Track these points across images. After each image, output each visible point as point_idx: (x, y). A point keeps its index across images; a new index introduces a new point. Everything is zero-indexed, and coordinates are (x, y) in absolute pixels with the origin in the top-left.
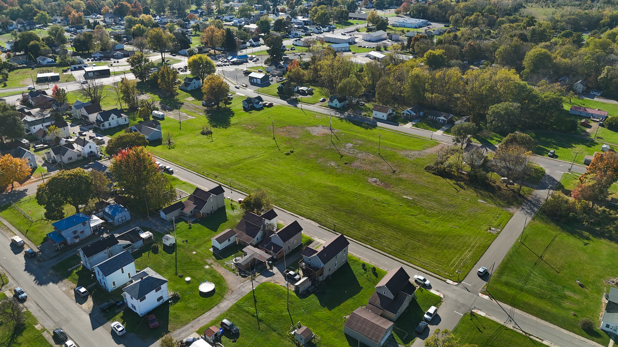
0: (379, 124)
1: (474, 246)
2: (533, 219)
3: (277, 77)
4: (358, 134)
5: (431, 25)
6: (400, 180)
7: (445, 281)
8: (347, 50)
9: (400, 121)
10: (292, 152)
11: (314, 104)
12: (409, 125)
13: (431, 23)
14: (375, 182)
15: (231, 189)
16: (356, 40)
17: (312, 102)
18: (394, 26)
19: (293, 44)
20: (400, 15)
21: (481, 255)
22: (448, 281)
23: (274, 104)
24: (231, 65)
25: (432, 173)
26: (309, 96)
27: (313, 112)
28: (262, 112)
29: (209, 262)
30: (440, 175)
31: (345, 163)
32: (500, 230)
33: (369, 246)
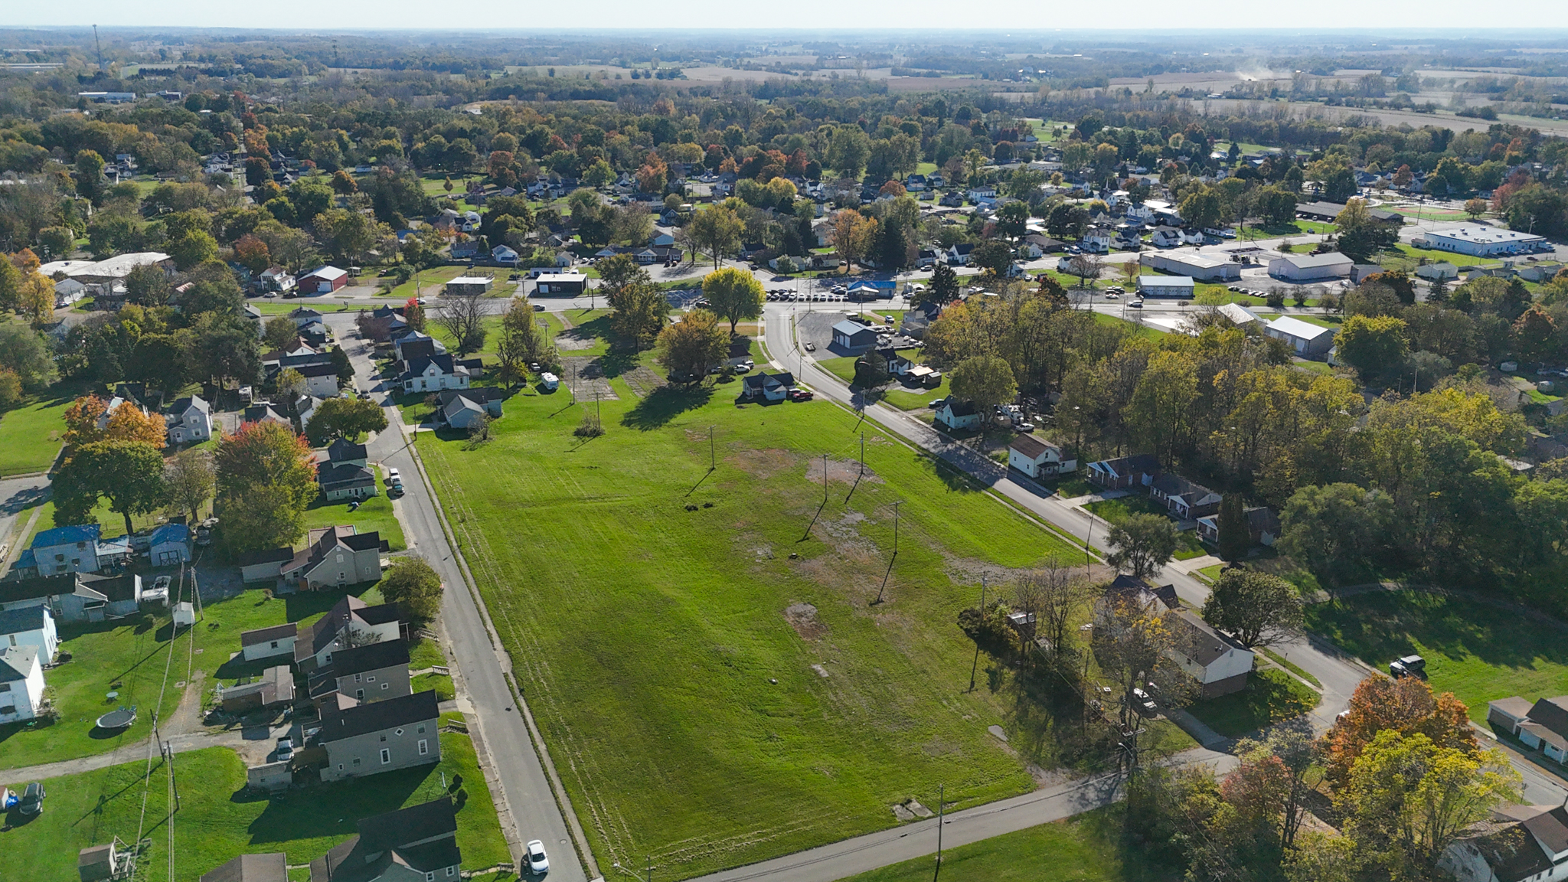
0: (1005, 485)
1: (792, 827)
2: (1071, 820)
3: (906, 337)
4: (912, 499)
5: (1553, 251)
6: (867, 625)
8: (1183, 294)
9: (1065, 489)
10: (707, 506)
11: (907, 410)
12: (1078, 502)
14: (801, 615)
15: (453, 553)
16: (1244, 273)
17: (905, 405)
18: (1418, 247)
19: (1058, 268)
21: (777, 853)
23: (818, 395)
24: (844, 300)
25: (966, 630)
26: (921, 391)
27: (882, 426)
28: (769, 408)
29: (197, 676)
30: (976, 640)
31: (792, 557)
32: (930, 814)
33: (542, 747)
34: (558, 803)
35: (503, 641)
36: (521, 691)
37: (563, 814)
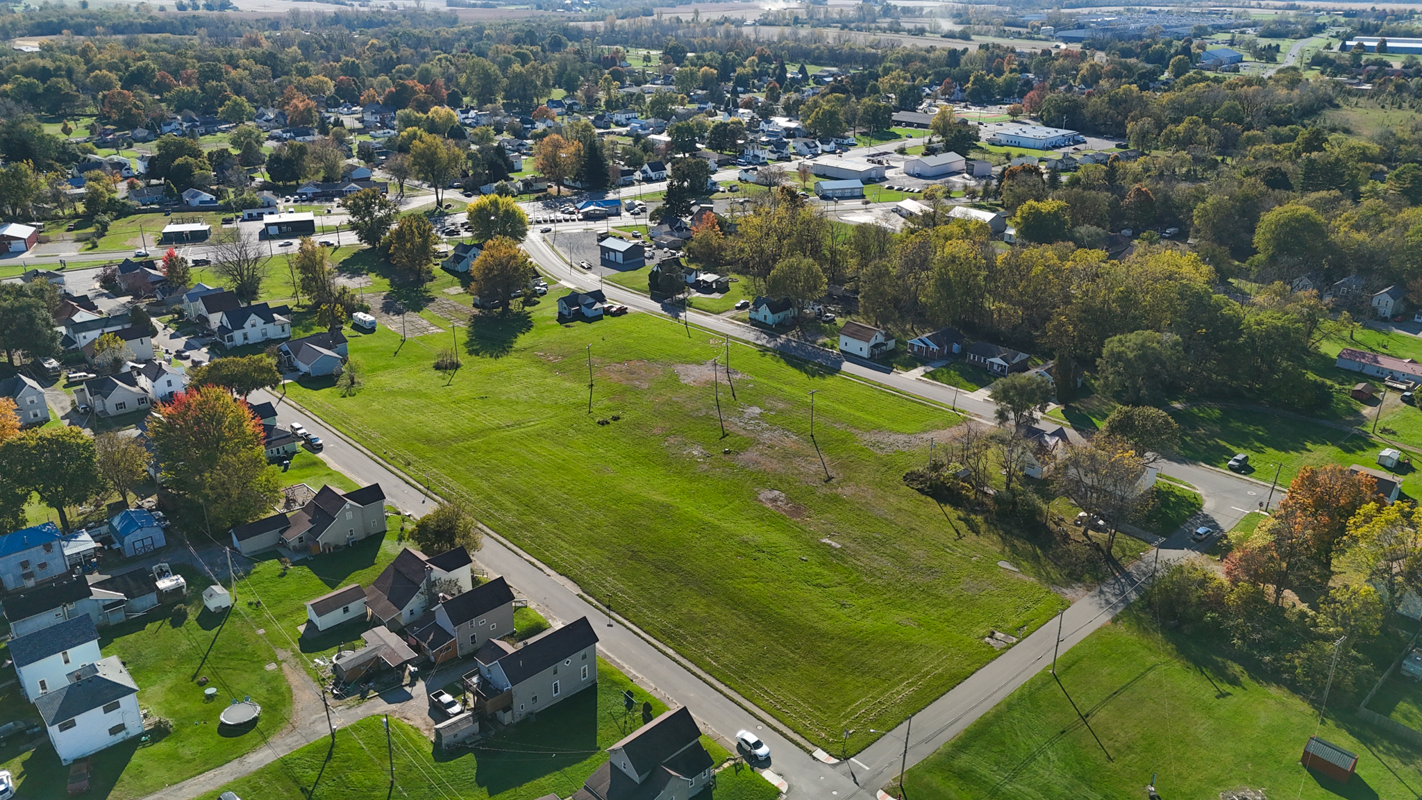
0: (847, 366)
1: (928, 673)
2: (1115, 620)
3: (666, 249)
4: (786, 388)
5: (1085, 142)
6: (836, 500)
7: (810, 753)
8: (856, 194)
9: (899, 363)
10: (616, 419)
11: (719, 313)
12: (918, 372)
13: (1086, 139)
14: (774, 500)
15: (426, 495)
16: (888, 174)
17: (714, 308)
18: (993, 144)
19: (739, 179)
20: (1019, 118)
21: (934, 697)
22: (820, 754)
23: (630, 309)
24: (580, 220)
25: (918, 490)
26: (716, 295)
27: (710, 330)
28: (595, 325)
29: (281, 654)
30: (932, 496)
31: (726, 453)
32: (1015, 640)
33: (670, 652)
34: (725, 695)
35: (550, 566)
36: (608, 607)
37: (740, 705)
